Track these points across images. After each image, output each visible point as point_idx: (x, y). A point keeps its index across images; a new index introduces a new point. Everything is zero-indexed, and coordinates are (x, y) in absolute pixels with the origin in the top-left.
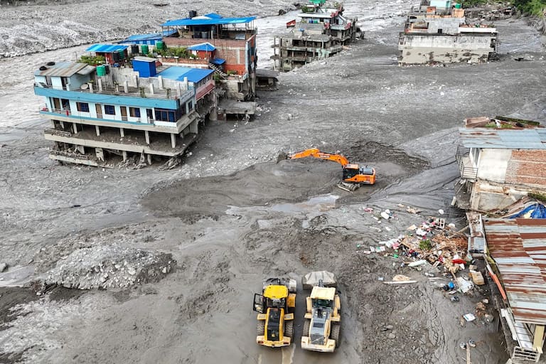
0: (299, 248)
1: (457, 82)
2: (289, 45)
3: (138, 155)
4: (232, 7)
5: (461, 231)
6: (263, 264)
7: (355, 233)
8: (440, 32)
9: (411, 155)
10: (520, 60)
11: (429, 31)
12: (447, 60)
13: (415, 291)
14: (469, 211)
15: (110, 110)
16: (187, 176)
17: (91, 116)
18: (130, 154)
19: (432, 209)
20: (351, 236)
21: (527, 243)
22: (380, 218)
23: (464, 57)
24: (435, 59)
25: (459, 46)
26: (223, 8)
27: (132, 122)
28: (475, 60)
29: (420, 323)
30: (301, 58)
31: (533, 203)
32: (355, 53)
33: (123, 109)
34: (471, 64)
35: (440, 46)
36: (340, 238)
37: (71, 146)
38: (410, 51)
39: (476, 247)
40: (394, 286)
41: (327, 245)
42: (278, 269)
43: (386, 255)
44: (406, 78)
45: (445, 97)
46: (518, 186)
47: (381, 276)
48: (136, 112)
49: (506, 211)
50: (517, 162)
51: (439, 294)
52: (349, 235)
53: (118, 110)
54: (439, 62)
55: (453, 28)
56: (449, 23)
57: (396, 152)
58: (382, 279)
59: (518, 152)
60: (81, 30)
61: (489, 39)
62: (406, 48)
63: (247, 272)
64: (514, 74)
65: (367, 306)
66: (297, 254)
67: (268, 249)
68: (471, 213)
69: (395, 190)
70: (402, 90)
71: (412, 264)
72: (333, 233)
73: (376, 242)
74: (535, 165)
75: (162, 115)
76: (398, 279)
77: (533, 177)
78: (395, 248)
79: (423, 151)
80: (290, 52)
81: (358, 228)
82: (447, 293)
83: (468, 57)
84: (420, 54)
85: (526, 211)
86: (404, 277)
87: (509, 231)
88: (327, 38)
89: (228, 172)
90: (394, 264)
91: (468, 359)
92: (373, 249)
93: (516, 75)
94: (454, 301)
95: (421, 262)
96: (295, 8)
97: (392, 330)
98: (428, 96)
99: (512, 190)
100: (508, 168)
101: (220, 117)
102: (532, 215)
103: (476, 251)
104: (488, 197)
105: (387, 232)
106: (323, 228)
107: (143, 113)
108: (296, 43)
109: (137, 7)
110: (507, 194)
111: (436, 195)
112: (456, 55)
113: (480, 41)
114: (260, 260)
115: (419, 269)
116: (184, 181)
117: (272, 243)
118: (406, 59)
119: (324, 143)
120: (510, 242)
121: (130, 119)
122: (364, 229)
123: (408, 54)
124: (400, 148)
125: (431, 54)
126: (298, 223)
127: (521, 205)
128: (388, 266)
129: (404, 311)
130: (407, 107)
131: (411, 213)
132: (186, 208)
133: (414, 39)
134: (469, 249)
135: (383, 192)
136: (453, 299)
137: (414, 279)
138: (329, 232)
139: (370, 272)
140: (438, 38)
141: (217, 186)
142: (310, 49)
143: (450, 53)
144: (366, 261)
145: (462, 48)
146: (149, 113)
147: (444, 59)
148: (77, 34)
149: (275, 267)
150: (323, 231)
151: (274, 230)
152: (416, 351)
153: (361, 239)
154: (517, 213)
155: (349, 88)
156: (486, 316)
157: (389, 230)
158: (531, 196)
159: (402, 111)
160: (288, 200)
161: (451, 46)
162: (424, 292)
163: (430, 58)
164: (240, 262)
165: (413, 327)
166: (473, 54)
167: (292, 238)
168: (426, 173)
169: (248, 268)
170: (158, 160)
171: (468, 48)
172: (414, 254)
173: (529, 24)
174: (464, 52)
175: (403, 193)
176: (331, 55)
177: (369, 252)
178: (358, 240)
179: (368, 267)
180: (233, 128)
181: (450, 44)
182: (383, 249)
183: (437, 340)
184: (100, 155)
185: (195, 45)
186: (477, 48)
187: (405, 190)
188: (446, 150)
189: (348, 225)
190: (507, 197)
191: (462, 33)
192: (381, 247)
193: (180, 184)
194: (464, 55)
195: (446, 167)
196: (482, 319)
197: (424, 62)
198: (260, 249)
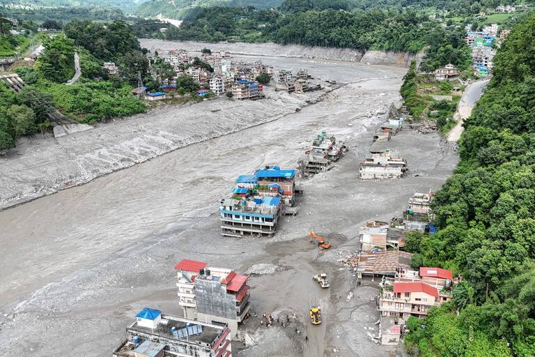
2: (307, 164)
3: (258, 233)
4: (263, 109)
8: (379, 164)
11: (374, 163)
15: (248, 218)
16: (276, 241)
17: (240, 220)
18: (253, 233)
24: (377, 177)
25: (387, 171)
26: (258, 110)
27: (256, 222)
28: (394, 177)
30: (313, 171)
31: (375, 249)
32: (341, 169)
33: (253, 217)
34: (393, 179)
35: (378, 171)
37: (229, 230)
38: (365, 173)
48: (258, 219)
50: (372, 238)
53: (251, 218)
54: (378, 179)
55: (385, 161)
56: (383, 159)
60: (173, 138)
62: (363, 172)
70: (358, 197)
74: (376, 238)
75: (268, 220)
77: (377, 242)
80: (307, 167)
84: (369, 175)
88: (326, 161)
89: (291, 239)
96: (307, 104)
99: (372, 245)
100: (370, 239)
101: (283, 215)
102: (375, 252)
104: (366, 247)
107: (260, 219)
108: (310, 163)
109: (201, 114)
110: (370, 247)
112: (386, 175)
113: (396, 168)
116: (276, 243)
118: (363, 177)
121: (255, 221)
123: (364, 175)
125: (374, 175)
132: (280, 252)
133: (367, 167)
140: (377, 168)
141: (288, 245)
142: (318, 166)
143: (383, 174)
145: (389, 172)
146: (263, 219)
147: (381, 177)
148: (172, 142)
155: (335, 195)
157: (341, 257)
159: (355, 210)
163: (374, 177)
166: (394, 175)
170: (264, 235)
171: (391, 172)
176: (329, 170)
180: (288, 219)
181: (383, 170)
184: (242, 233)
185: (271, 184)
186: (395, 172)
191: (389, 164)
193: (275, 244)
194: (390, 175)
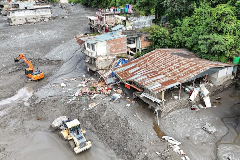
0: (33, 115)
1: (46, 29)
5: (100, 79)
6: (19, 131)
7: (57, 97)
8: (26, 8)
9: (52, 60)
10: (63, 18)
11: (20, 8)
12: (34, 21)
13: (103, 106)
14: (97, 70)
19: (79, 77)
20: (56, 99)
21: (131, 71)
22: (62, 87)
23: (41, 19)
24: (29, 21)
25: (37, 14)
28: (46, 19)
29: (114, 116)
31: (120, 59)
34: (46, 21)
35: (29, 15)
36: (51, 102)
38: (15, 18)
39: (109, 82)
40: (92, 109)
41: (47, 108)
42: (30, 130)
43: (79, 99)
44: (21, 30)
45: (46, 35)
46: (112, 55)
47: (83, 108)
49: (111, 66)
50: (109, 46)
51: (111, 103)
52: (55, 99)
54: (31, 22)
55: (31, 6)
56: (29, 4)
57: (44, 60)
58: (84, 109)
59: (108, 42)
61: (49, 10)
62: (12, 17)
63: (13, 140)
64: (66, 23)
65: (87, 122)
66: (34, 118)
67: (16, 123)
68: (99, 71)
69: (57, 75)
71: (93, 98)
72: (46, 101)
73: (69, 96)
74: (115, 45)
76: (91, 106)
77: (115, 50)
78: (80, 95)
79: (56, 57)
81: (56, 94)
82: (115, 101)
83: (43, 19)
84: (20, 19)
85: (119, 63)
86: (93, 104)
87: (122, 70)
90: (85, 101)
91: (140, 118)
92: (70, 100)
93: (68, 23)
94: (119, 103)
95: (96, 95)
97: (106, 124)
98: (37, 36)
99: (110, 58)
100: (107, 49)
102: (122, 63)
103: (110, 84)
104: (103, 63)
105: (71, 91)
106: (39, 101)
110: (109, 59)
111: (76, 71)
112: (38, 18)
113: (46, 11)
114: (16, 130)
115: (97, 98)
117: (16, 120)
118: (14, 23)
119: (4, 65)
120: (125, 73)
122: (60, 94)
123: (15, 20)
124: (44, 58)
125: (26, 19)
126: (21, 105)
127: (116, 62)
128: (83, 103)
129: (105, 115)
130: (32, 42)
131: (72, 81)
133: (15, 12)
134: (107, 84)
135: (52, 77)
136: (118, 102)
137: (98, 103)
138: (44, 102)
139: (77, 109)
140: (26, 11)
143: (35, 17)
144: (71, 105)
145: (39, 15)
147: (33, 21)
149: (27, 130)
150: (40, 102)
151: (11, 113)
152: (121, 126)
153: (62, 98)
154: (116, 65)
156: (132, 102)
157: (71, 90)
158: (118, 57)
160: (5, 97)
161: (34, 14)
162: (106, 105)
163: (26, 21)
164: (4, 137)
165: (113, 119)
166: (45, 17)
167: (26, 112)
168: (64, 65)
169: (12, 137)
171: (42, 14)
172: (90, 94)
173: (55, 6)
174: (41, 17)
175: (61, 75)
177: (70, 102)
178: (60, 99)
179: (74, 107)
181: (33, 13)
182: (75, 98)
183: (125, 118)
186: (45, 15)
187: (61, 74)
188: (65, 54)
189: (50, 95)
190: (109, 61)
191: (36, 8)
192: (74, 98)
194: (41, 18)
195: (70, 60)
196: (132, 104)
197: (24, 23)
198: (11, 126)
